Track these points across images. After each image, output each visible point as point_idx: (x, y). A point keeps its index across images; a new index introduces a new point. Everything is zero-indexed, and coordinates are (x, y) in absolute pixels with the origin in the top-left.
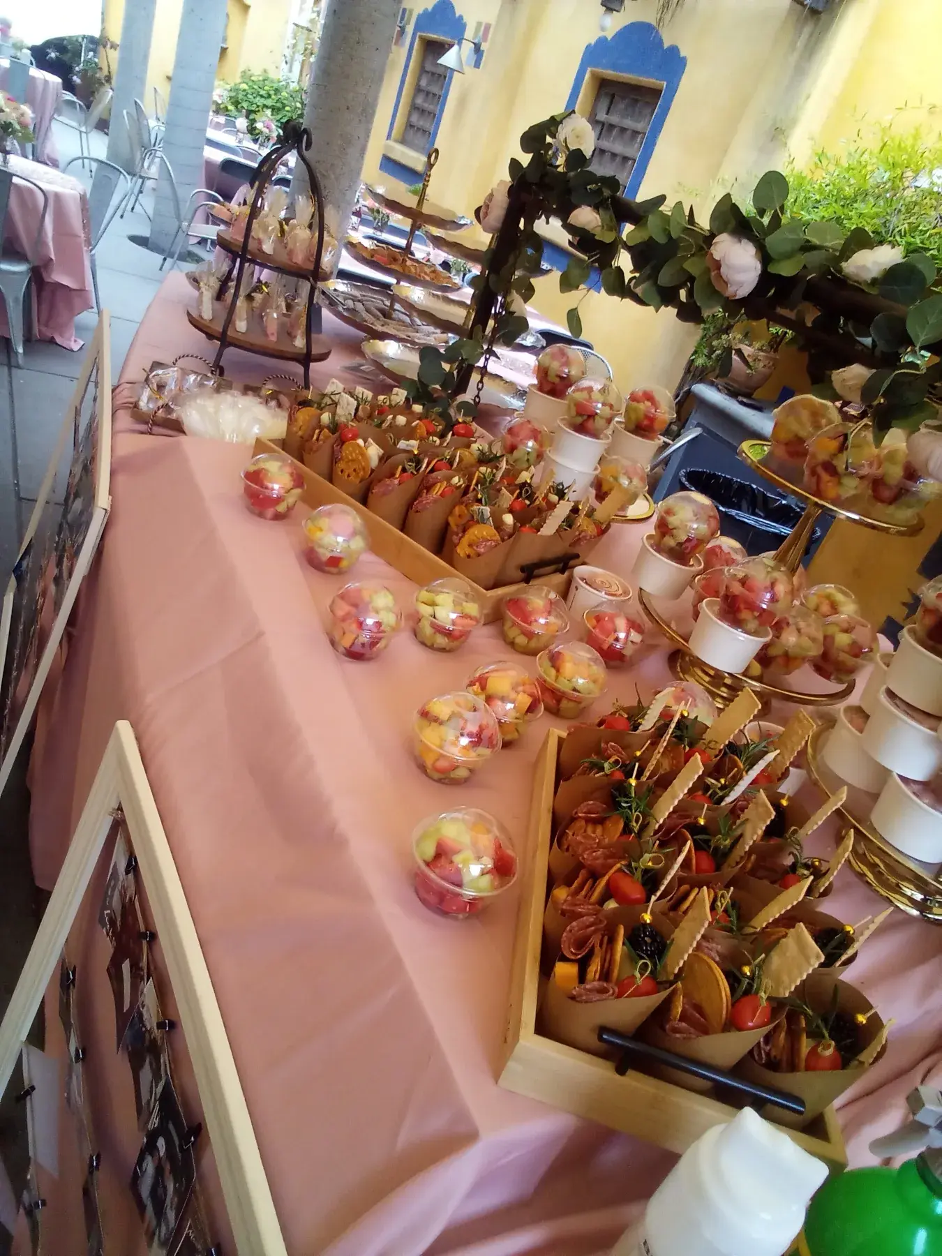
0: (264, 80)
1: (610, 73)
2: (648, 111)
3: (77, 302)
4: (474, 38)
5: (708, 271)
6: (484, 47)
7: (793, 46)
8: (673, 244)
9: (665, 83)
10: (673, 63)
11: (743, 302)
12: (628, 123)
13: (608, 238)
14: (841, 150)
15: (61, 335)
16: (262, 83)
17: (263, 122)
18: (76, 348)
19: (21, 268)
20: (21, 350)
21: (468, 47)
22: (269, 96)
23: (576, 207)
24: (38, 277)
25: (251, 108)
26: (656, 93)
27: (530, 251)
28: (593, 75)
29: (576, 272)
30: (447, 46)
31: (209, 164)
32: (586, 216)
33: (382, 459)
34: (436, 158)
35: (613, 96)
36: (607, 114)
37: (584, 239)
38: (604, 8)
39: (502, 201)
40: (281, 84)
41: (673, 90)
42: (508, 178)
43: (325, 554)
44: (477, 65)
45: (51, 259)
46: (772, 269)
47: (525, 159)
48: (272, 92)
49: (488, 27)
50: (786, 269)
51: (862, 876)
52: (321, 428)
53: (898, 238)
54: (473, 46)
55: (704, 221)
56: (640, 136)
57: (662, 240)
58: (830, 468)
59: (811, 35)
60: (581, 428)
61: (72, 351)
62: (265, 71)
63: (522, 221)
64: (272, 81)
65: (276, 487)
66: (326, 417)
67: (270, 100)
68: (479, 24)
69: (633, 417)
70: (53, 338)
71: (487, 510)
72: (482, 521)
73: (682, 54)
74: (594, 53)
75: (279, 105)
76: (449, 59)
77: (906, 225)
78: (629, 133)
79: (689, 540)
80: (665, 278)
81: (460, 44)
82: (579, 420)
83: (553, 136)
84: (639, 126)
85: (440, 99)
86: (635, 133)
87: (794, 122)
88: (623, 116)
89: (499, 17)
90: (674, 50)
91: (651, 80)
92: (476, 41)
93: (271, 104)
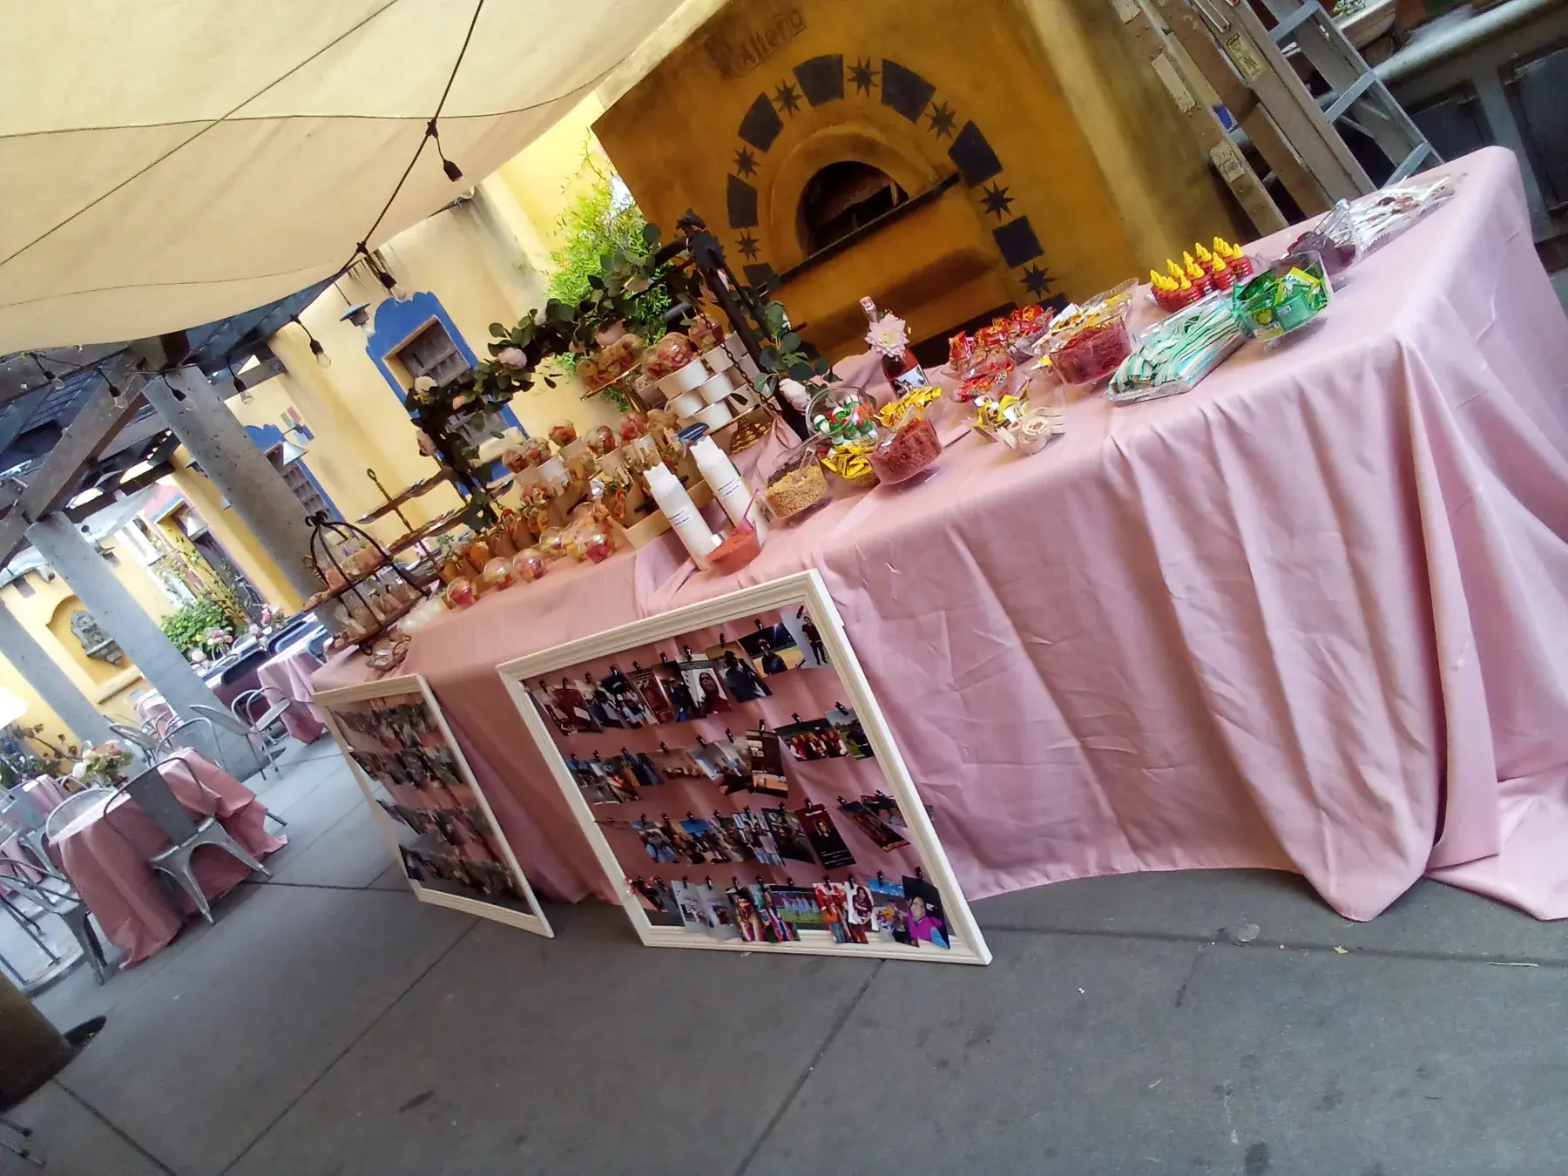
0: (170, 623)
1: (397, 347)
2: (443, 338)
3: (254, 816)
4: (290, 426)
5: (509, 369)
6: (302, 423)
7: (477, 226)
8: (491, 374)
9: (435, 316)
10: (426, 302)
11: (528, 364)
12: (440, 357)
13: (473, 398)
14: (562, 241)
15: (267, 847)
16: (170, 627)
17: (210, 637)
18: (286, 842)
19: (209, 821)
20: (261, 866)
21: (292, 437)
22: (186, 628)
23: (451, 404)
24: (220, 819)
25: (182, 651)
26: (436, 324)
27: (458, 442)
28: (390, 359)
29: (477, 421)
30: (276, 452)
31: (216, 691)
32: (458, 401)
33: (488, 544)
34: (373, 473)
35: (415, 356)
36: (423, 367)
37: (466, 408)
38: (359, 326)
39: (426, 438)
40: (184, 611)
41: (444, 315)
42: (418, 428)
43: (502, 579)
44: (310, 436)
45: (220, 798)
46: (524, 346)
47: (417, 413)
48: (185, 623)
49: (291, 411)
50: (526, 342)
51: (741, 450)
52: (457, 563)
53: (635, 248)
54: (294, 431)
55: (492, 358)
56: (456, 355)
57: (486, 377)
58: (600, 372)
59: (478, 211)
60: (542, 462)
61: (285, 845)
62: (163, 617)
63: (441, 435)
64: (176, 617)
65: (465, 588)
66: (454, 558)
67: (189, 629)
68: (283, 416)
69: (559, 441)
70: (265, 853)
71: (535, 509)
72: (537, 513)
73: (425, 293)
74: (374, 350)
75: (199, 625)
76: (289, 454)
77: (631, 239)
78: (448, 360)
79: (604, 442)
80: (502, 386)
81: (284, 440)
82: (538, 460)
83: (417, 394)
84: (449, 351)
85: (311, 482)
86: (451, 357)
87: (524, 255)
88: (433, 356)
89: (293, 397)
90: (418, 296)
91: (425, 323)
92: (293, 426)
93: (194, 631)
